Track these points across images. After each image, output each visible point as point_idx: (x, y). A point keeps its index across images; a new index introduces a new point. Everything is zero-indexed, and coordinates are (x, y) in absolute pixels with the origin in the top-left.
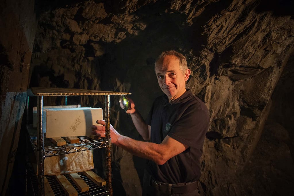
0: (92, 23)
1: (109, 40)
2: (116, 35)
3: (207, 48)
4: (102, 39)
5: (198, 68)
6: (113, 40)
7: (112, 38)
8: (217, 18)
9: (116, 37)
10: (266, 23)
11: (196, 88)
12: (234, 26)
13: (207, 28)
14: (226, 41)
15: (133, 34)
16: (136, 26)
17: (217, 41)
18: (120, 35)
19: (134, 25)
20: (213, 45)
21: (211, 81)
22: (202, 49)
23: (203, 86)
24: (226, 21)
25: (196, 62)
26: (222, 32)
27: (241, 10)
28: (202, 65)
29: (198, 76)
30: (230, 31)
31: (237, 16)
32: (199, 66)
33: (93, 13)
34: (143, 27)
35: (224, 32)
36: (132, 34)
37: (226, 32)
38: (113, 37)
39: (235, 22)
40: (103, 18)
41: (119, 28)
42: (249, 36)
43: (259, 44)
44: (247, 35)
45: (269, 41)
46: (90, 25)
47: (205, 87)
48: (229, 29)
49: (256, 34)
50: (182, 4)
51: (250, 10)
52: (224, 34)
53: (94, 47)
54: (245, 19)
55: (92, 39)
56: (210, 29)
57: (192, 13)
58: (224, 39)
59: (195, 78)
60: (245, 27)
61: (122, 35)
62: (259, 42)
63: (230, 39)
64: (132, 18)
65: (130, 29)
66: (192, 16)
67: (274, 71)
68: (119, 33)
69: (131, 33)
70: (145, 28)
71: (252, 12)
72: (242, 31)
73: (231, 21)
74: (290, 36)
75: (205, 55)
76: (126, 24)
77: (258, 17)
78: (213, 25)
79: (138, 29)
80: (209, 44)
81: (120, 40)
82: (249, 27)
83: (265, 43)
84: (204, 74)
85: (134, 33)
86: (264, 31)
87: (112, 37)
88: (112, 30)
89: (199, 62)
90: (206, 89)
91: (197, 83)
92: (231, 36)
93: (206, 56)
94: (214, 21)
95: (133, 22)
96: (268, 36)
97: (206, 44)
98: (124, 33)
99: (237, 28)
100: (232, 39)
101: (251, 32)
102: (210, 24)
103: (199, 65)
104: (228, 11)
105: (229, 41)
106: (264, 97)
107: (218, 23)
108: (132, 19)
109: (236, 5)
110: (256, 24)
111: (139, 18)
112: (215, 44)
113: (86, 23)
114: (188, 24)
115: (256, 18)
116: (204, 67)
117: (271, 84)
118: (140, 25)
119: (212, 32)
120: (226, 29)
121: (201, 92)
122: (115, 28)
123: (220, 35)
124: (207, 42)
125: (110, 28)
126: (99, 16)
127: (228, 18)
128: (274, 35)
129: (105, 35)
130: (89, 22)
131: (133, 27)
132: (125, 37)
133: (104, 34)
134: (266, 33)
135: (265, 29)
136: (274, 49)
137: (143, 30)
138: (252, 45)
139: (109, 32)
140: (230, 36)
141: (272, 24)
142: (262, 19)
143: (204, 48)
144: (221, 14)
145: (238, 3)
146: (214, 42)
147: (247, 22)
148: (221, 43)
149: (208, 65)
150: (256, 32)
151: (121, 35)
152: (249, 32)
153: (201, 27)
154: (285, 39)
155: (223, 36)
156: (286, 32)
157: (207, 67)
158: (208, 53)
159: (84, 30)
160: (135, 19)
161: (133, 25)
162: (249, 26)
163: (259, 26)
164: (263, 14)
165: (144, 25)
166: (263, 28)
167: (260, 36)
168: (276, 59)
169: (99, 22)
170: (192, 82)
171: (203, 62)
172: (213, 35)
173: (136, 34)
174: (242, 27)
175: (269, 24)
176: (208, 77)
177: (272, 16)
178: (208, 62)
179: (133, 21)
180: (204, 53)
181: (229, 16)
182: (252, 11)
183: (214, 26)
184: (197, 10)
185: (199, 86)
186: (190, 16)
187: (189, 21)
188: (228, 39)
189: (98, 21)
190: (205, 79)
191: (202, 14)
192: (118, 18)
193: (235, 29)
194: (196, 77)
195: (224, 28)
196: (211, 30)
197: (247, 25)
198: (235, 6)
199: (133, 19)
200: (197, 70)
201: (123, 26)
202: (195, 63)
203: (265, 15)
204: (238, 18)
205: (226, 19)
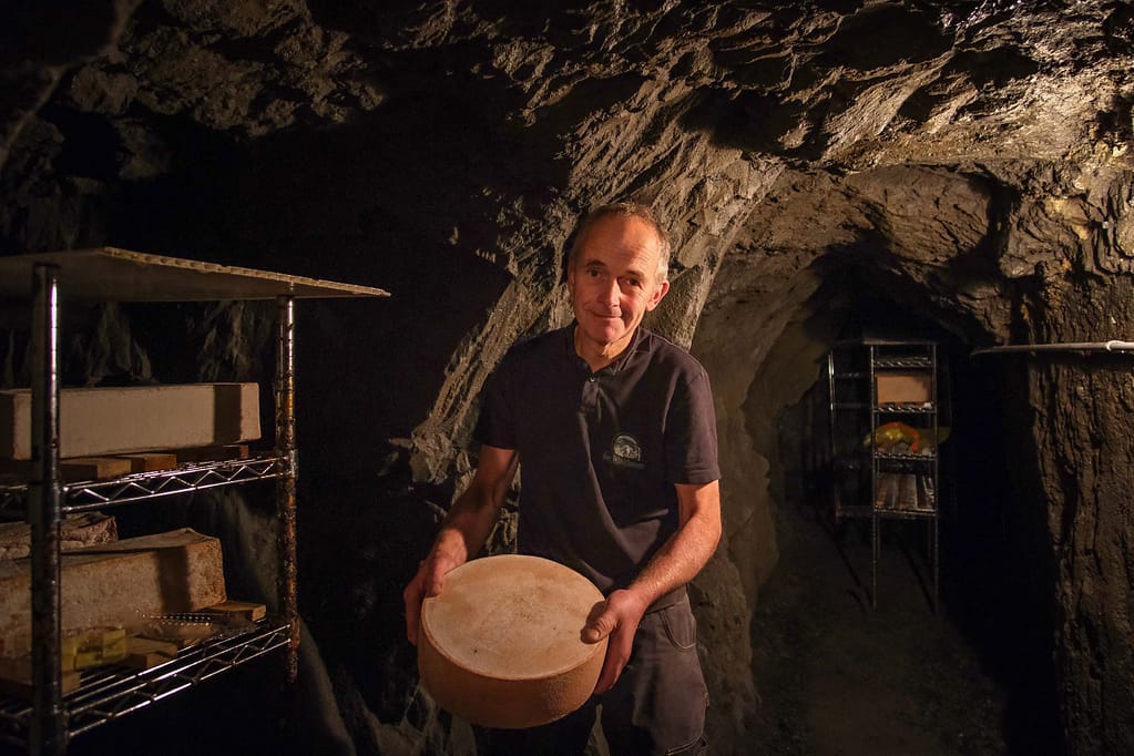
0: (184, 37)
1: (223, 120)
2: (258, 105)
3: (563, 198)
4: (192, 110)
5: (533, 255)
6: (240, 121)
7: (239, 114)
8: (599, 120)
9: (252, 115)
10: (698, 158)
11: (521, 313)
12: (634, 151)
13: (572, 142)
14: (611, 186)
15: (327, 118)
16: (346, 92)
17: (590, 183)
18: (274, 109)
19: (338, 85)
20: (579, 191)
21: (562, 294)
22: (549, 199)
23: (542, 308)
24: (618, 134)
25: (530, 235)
26: (606, 159)
27: (651, 112)
28: (545, 244)
29: (530, 277)
30: (622, 162)
31: (642, 126)
32: (536, 246)
33: (212, 8)
34: (374, 98)
35: (609, 162)
36: (322, 115)
37: (613, 162)
38: (244, 112)
39: (637, 141)
40: (245, 34)
41: (281, 83)
42: (662, 182)
43: (681, 204)
44: (658, 177)
45: (701, 201)
46: (171, 45)
47: (548, 310)
48: (621, 154)
49: (678, 179)
50: (524, 60)
51: (670, 119)
52: (610, 166)
53: (124, 134)
54: (659, 137)
55: (144, 101)
56: (579, 147)
57: (541, 91)
58: (608, 178)
59: (523, 282)
60: (657, 157)
61: (282, 113)
62: (681, 199)
63: (620, 183)
64: (343, 63)
65: (321, 97)
66: (539, 101)
67: (702, 277)
68: (272, 102)
69: (321, 111)
70: (377, 103)
71: (673, 124)
72: (649, 167)
73: (628, 135)
74: (738, 197)
75: (556, 218)
76: (312, 78)
77: (685, 138)
78: (588, 137)
79: (351, 102)
80: (571, 188)
81: (263, 130)
82: (662, 161)
83: (692, 205)
84: (546, 272)
85: (332, 113)
86: (692, 175)
87: (236, 112)
88: (247, 87)
89: (539, 235)
90: (549, 317)
91: (527, 298)
92: (623, 173)
93: (558, 221)
94: (592, 126)
95: (340, 76)
96: (699, 187)
97: (563, 184)
98: (290, 106)
99: (640, 156)
100: (625, 184)
101: (668, 173)
102: (581, 132)
103: (536, 244)
104: (628, 108)
105: (618, 187)
106: (681, 340)
107: (599, 136)
108: (340, 66)
109: (645, 97)
110: (679, 155)
111: (366, 65)
112: (585, 190)
113: (159, 32)
114: (524, 120)
115: (679, 142)
116: (549, 251)
117: (695, 307)
118: (362, 90)
119: (583, 155)
120: (616, 154)
121: (534, 325)
122: (263, 82)
123: (600, 166)
124: (567, 181)
125: (241, 75)
126: (233, 24)
127: (622, 126)
128: (710, 188)
129: (210, 98)
130: (174, 31)
131: (333, 92)
132: (290, 121)
133: (206, 94)
134: (695, 181)
135: (696, 170)
136: (708, 222)
137: (369, 108)
138: (667, 205)
139: (233, 91)
140: (620, 176)
141: (709, 161)
142: (691, 144)
143: (556, 196)
144: (611, 112)
145: (650, 94)
146: (584, 185)
147: (661, 147)
148: (599, 188)
149: (561, 247)
150: (678, 175)
151: (277, 109)
152: (663, 172)
153: (559, 136)
154: (729, 203)
155: (606, 172)
156: (731, 186)
157: (556, 253)
158: (564, 213)
159: (135, 56)
160: (349, 66)
161: (335, 86)
162: (664, 156)
163: (685, 160)
164: (694, 135)
165: (378, 93)
166: (691, 168)
167: (684, 186)
168: (707, 248)
169: (216, 43)
170: (514, 294)
171: (550, 237)
172: (583, 165)
173: (338, 118)
174: (649, 158)
175: (703, 161)
176: (557, 283)
177: (710, 142)
178: (561, 238)
179: (342, 74)
180: (554, 212)
181: (626, 121)
182: (674, 121)
183: (590, 141)
184: (554, 87)
185: (531, 308)
186: (535, 99)
187: (526, 113)
188: (616, 182)
189: (213, 40)
190: (548, 288)
191: (563, 99)
192: (303, 49)
193: (634, 157)
194: (525, 279)
195: (612, 152)
196: (582, 150)
197: (661, 153)
198: (643, 99)
199: (343, 65)
200: (528, 261)
201: (299, 79)
202: (526, 239)
203: (698, 137)
204: (644, 133)
205: (618, 127)
